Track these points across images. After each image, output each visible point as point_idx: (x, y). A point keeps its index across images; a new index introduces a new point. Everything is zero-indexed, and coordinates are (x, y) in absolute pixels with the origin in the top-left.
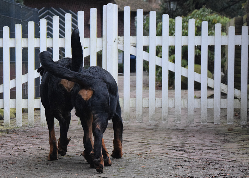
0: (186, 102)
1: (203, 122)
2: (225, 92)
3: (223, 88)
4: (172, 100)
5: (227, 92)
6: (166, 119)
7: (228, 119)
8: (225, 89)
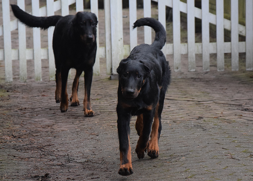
0: (200, 47)
1: (220, 69)
2: (243, 34)
3: (240, 30)
4: (185, 45)
5: (246, 34)
6: (179, 67)
7: (247, 65)
8: (243, 31)
